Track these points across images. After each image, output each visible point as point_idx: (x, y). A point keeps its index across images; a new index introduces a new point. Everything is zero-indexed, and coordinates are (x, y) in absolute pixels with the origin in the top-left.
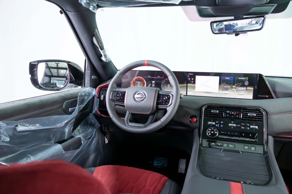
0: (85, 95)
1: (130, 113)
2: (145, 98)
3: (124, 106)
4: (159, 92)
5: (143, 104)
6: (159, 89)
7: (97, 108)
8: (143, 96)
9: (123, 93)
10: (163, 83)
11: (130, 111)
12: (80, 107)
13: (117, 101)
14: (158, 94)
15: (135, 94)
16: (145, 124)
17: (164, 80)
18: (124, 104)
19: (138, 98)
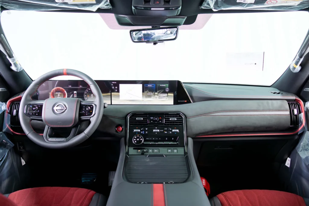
1: (50, 127)
2: (66, 110)
3: (42, 120)
4: (81, 102)
5: (64, 116)
6: (81, 99)
7: (9, 125)
9: (39, 106)
10: (86, 93)
11: (49, 125)
13: (33, 115)
14: (81, 104)
15: (54, 106)
16: (67, 138)
17: (87, 90)
18: (42, 118)
19: (57, 110)
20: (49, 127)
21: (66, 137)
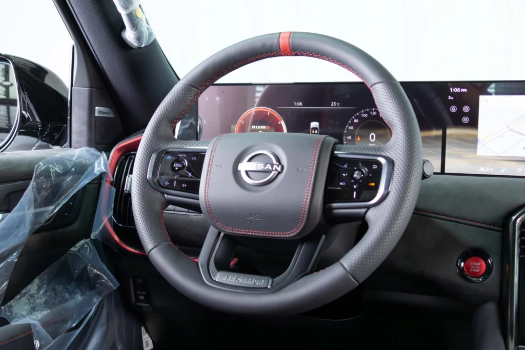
0: (66, 173)
1: (222, 234)
2: (279, 173)
3: (197, 208)
4: (334, 149)
5: (270, 197)
6: (332, 140)
7: (110, 220)
8: (272, 165)
9: (194, 159)
10: (351, 128)
11: (219, 225)
12: (41, 214)
13: (171, 187)
14: (333, 157)
15: (239, 160)
16: (276, 279)
17: (356, 118)
18: (198, 199)
19: (250, 174)
20: (219, 233)
21: (273, 277)
